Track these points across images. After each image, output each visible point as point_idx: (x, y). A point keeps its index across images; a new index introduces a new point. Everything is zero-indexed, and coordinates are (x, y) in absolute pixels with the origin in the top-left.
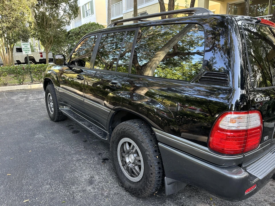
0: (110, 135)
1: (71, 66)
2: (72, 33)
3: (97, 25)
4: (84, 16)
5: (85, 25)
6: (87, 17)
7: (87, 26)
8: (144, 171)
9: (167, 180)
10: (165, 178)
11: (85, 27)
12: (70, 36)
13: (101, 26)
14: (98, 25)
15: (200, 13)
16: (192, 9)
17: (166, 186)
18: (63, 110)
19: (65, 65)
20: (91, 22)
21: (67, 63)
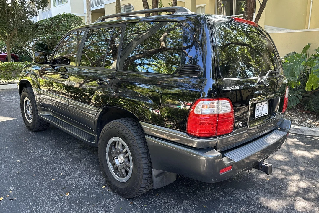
0: (98, 137)
1: (54, 65)
2: (41, 25)
3: (72, 16)
4: (54, 5)
5: (58, 17)
6: (59, 6)
7: (61, 18)
8: (133, 169)
9: (155, 172)
10: (153, 170)
11: (57, 19)
12: (39, 29)
13: (78, 17)
14: (74, 16)
15: (179, 12)
16: (174, 7)
17: (154, 178)
18: (43, 116)
19: (47, 63)
20: (65, 13)
21: (48, 61)
